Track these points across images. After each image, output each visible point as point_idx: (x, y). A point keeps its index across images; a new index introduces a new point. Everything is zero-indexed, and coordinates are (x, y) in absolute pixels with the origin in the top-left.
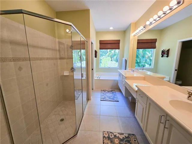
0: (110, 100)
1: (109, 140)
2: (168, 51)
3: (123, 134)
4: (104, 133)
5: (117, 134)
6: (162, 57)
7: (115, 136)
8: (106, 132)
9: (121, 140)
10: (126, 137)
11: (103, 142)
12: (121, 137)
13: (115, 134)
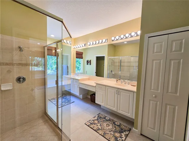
0: (67, 104)
1: (92, 125)
2: (90, 61)
3: (95, 117)
4: (86, 124)
5: (93, 119)
6: (87, 64)
7: (93, 120)
8: (87, 122)
9: (97, 120)
10: (98, 117)
11: (91, 128)
12: (96, 118)
13: (92, 120)
